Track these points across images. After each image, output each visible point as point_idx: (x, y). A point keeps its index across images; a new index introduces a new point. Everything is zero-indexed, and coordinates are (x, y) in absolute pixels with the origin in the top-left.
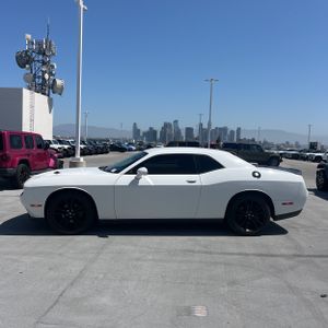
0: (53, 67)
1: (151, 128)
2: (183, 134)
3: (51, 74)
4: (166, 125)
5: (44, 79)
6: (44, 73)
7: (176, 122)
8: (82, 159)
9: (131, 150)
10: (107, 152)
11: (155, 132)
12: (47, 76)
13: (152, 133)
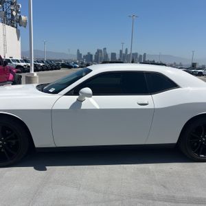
0: (19, 6)
1: (89, 53)
2: (110, 57)
3: (17, 12)
4: (99, 51)
5: (12, 15)
6: (12, 10)
7: (105, 49)
8: (35, 74)
9: (75, 67)
10: (59, 69)
11: (92, 56)
12: (14, 13)
13: (89, 56)
